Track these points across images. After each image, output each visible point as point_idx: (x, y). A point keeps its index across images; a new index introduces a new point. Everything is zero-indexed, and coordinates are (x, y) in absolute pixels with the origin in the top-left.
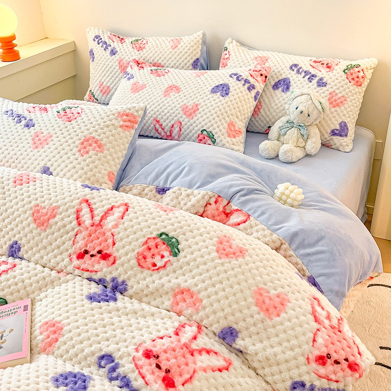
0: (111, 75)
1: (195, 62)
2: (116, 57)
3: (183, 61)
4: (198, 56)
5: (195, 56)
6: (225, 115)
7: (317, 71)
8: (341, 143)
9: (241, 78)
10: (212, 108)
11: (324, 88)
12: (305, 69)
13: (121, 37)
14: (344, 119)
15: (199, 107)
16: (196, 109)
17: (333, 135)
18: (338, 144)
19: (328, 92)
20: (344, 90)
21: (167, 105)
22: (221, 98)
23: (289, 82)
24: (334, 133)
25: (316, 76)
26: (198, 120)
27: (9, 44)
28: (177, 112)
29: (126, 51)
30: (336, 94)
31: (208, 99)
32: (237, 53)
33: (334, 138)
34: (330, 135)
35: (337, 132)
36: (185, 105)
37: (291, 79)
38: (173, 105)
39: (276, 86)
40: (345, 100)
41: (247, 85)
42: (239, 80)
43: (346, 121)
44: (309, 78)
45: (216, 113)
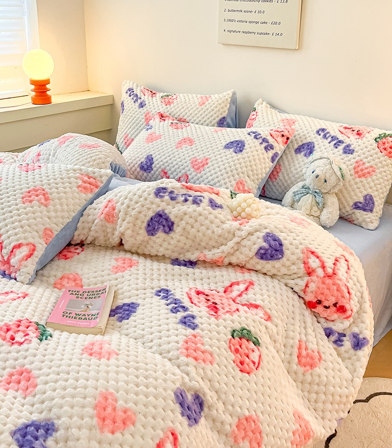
0: (136, 128)
1: (221, 120)
2: (143, 110)
3: (208, 119)
4: (224, 115)
5: (221, 114)
6: (235, 172)
7: (345, 137)
8: (365, 219)
9: (260, 136)
10: (222, 163)
11: (350, 156)
12: (333, 134)
13: (154, 92)
14: (370, 191)
15: (209, 161)
16: (205, 163)
17: (355, 208)
18: (361, 220)
19: (355, 160)
20: (374, 160)
21: (177, 156)
22: (234, 154)
23: (314, 147)
24: (356, 206)
25: (343, 142)
26: (205, 174)
27: (42, 87)
28: (186, 164)
29: (155, 105)
30: (364, 164)
31: (220, 154)
32: (265, 114)
33: (357, 211)
34: (352, 208)
35: (360, 205)
36: (194, 158)
37: (316, 144)
38: (183, 157)
39: (298, 150)
40: (374, 171)
41: (265, 144)
42: (257, 139)
43: (372, 194)
44: (335, 144)
45: (225, 169)
